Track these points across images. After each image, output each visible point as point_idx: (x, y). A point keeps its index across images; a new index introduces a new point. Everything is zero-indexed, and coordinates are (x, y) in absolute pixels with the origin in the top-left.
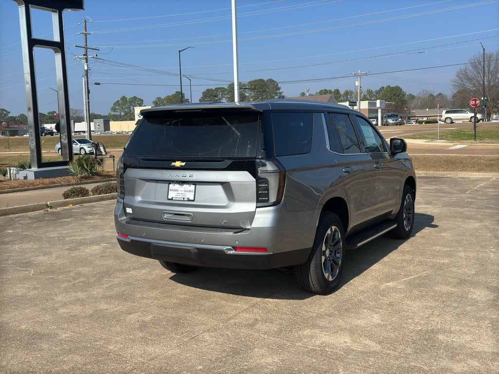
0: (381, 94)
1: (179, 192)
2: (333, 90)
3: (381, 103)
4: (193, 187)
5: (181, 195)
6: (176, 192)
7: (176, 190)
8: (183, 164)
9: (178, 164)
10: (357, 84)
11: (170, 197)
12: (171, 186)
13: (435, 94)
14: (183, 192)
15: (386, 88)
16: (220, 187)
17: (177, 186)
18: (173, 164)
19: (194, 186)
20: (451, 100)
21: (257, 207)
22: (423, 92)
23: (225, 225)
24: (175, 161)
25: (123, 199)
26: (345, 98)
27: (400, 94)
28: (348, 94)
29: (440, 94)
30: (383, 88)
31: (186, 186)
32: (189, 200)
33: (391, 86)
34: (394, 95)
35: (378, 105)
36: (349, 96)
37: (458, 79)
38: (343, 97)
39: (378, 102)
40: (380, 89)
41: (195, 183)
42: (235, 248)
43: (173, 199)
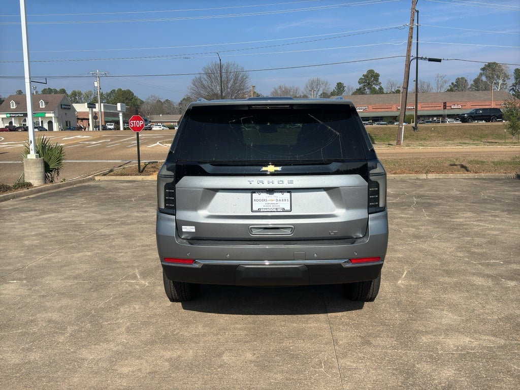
0: (113, 98)
1: (268, 202)
2: (58, 90)
3: (122, 107)
4: (287, 195)
5: (272, 205)
7: (264, 200)
8: (279, 168)
9: (271, 168)
10: (96, 84)
11: (255, 209)
12: (255, 195)
13: (163, 101)
14: (275, 202)
15: (117, 91)
16: (324, 193)
17: (264, 195)
18: (264, 169)
19: (289, 194)
20: (178, 106)
21: (369, 214)
22: (152, 97)
23: (335, 236)
24: (266, 165)
25: (175, 215)
26: (73, 98)
27: (132, 98)
28: (76, 95)
29: (167, 100)
30: (114, 90)
31: (278, 195)
32: (284, 210)
33: (123, 90)
34: (127, 99)
35: (119, 108)
36: (77, 97)
37: (194, 86)
38: (71, 98)
39: (119, 105)
40: (111, 92)
41: (289, 190)
42: (351, 260)
43: (259, 211)
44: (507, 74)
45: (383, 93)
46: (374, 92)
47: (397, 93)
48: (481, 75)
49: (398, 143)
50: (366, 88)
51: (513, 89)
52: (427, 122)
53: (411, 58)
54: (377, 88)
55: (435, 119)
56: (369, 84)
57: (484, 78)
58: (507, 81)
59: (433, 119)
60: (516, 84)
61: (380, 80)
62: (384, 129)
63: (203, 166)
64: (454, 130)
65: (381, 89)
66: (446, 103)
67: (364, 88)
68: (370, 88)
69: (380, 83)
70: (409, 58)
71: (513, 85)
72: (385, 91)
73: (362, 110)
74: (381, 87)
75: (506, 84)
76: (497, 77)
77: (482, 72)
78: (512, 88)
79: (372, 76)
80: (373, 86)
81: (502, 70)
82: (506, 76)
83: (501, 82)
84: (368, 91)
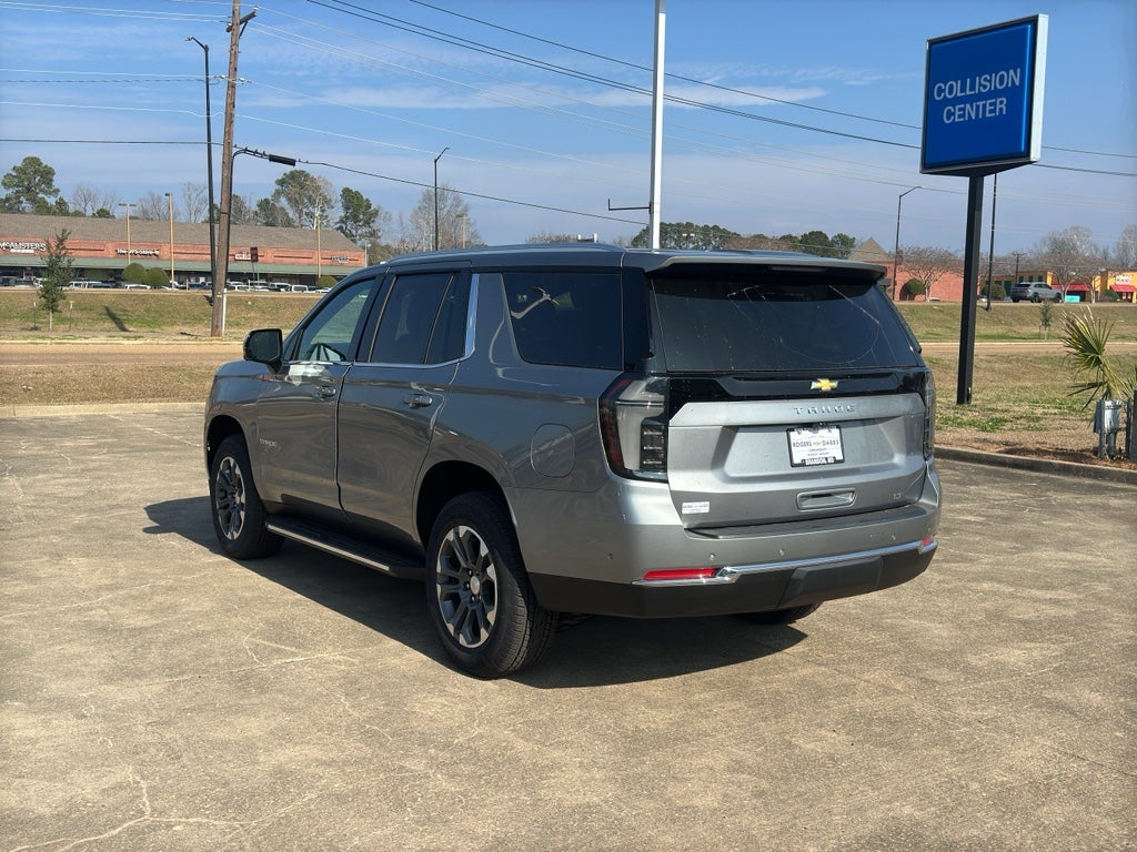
1: (813, 447)
5: (819, 452)
6: (808, 448)
7: (808, 444)
8: (835, 384)
9: (825, 385)
11: (797, 460)
12: (794, 436)
14: (821, 446)
17: (806, 434)
18: (815, 385)
19: (837, 431)
21: (925, 459)
31: (823, 432)
42: (924, 541)
43: (803, 464)
44: (328, 197)
45: (67, 214)
46: (43, 209)
47: (100, 216)
48: (278, 193)
49: (215, 331)
50: (22, 198)
51: (341, 228)
52: (191, 286)
53: (235, 150)
54: (51, 200)
55: (202, 280)
56: (29, 189)
57: (283, 202)
58: (328, 212)
59: (197, 280)
60: (347, 218)
61: (56, 183)
62: (143, 299)
63: (720, 381)
64: (292, 307)
65: (61, 203)
66: (256, 249)
67: (19, 197)
68: (33, 200)
69: (57, 191)
70: (230, 151)
71: (342, 221)
72: (71, 209)
73: (32, 251)
74: (61, 199)
75: (327, 217)
76: (310, 199)
77: (278, 187)
78: (338, 225)
79: (35, 172)
80: (41, 195)
81: (318, 188)
82: (327, 201)
83: (317, 213)
84: (26, 205)
